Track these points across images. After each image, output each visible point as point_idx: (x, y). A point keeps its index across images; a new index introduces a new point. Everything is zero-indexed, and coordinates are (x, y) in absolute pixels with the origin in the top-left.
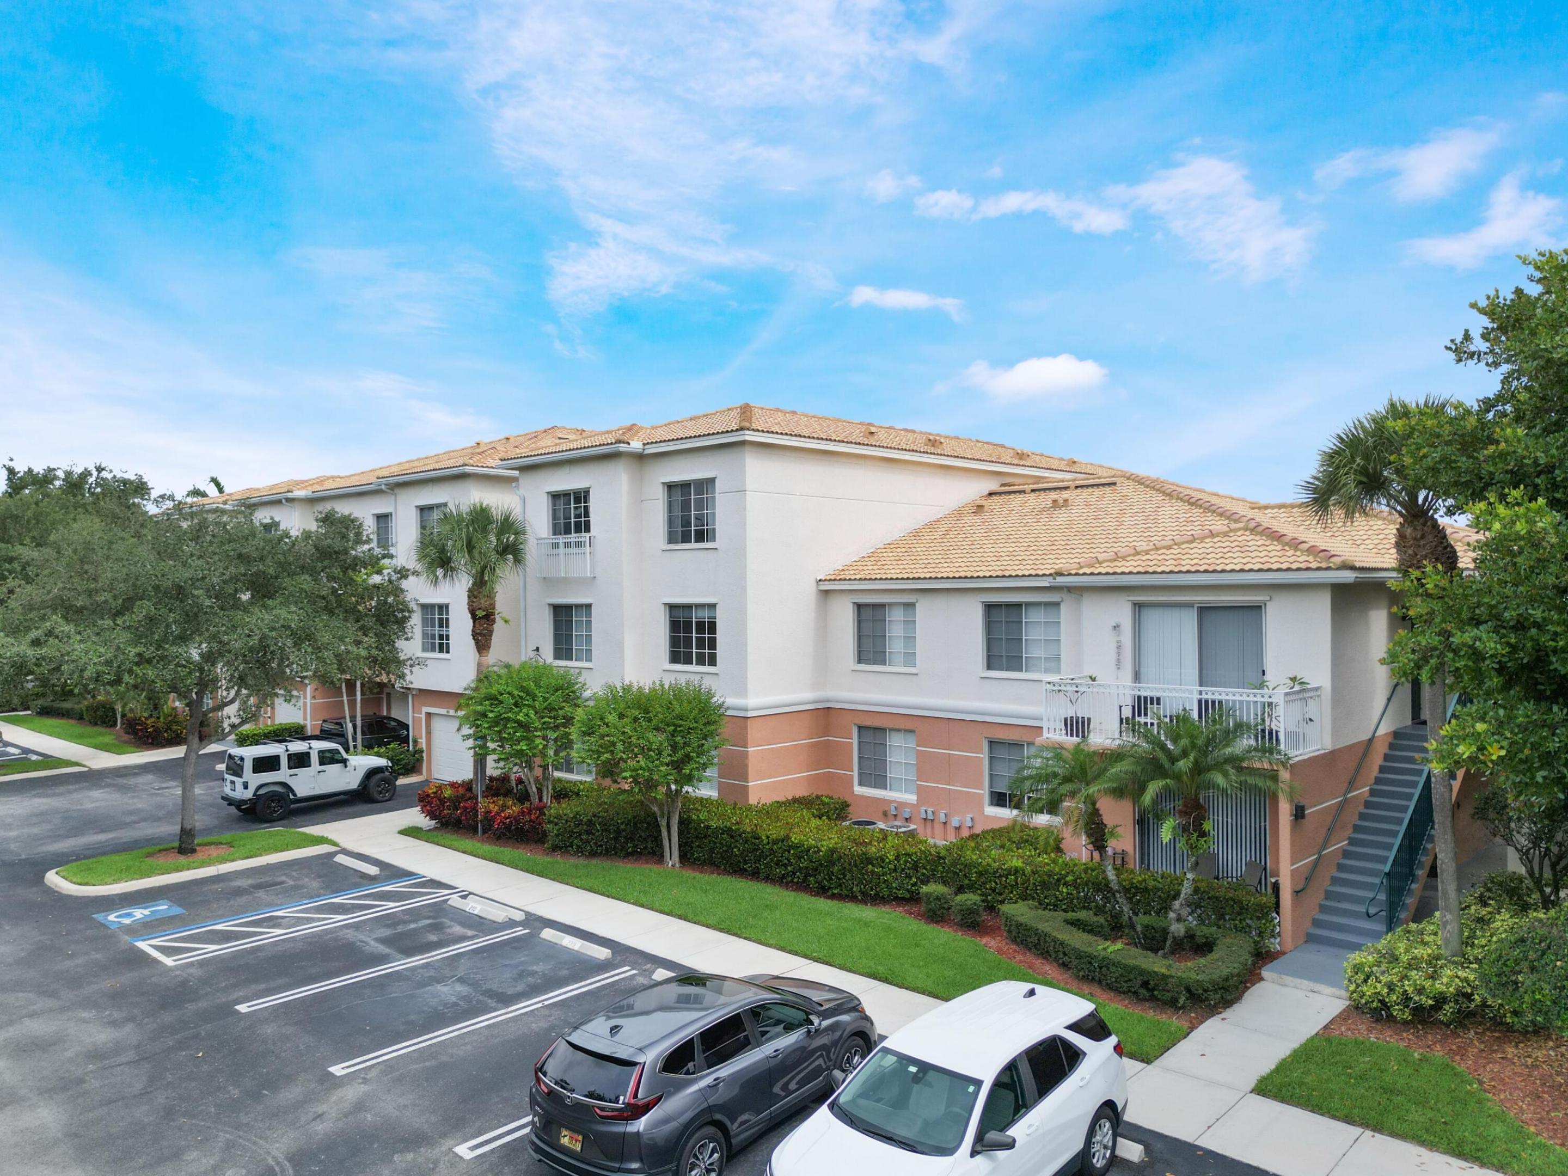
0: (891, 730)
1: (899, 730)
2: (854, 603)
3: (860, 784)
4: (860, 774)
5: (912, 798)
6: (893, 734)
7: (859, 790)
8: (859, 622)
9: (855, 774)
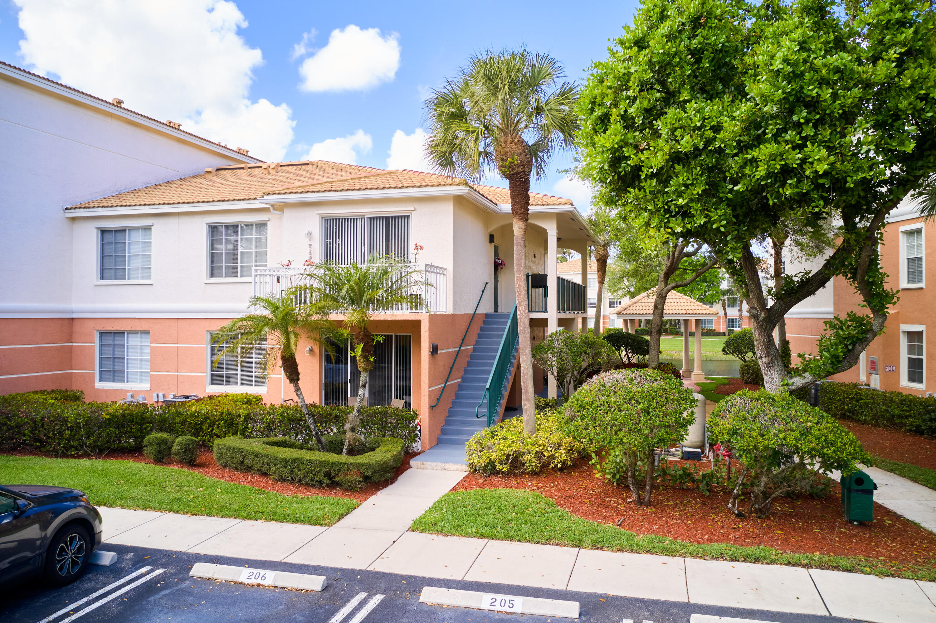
0: (129, 332)
1: (136, 332)
2: (97, 228)
3: (101, 380)
4: (101, 372)
5: (146, 386)
6: (131, 336)
7: (99, 385)
8: (103, 245)
9: (97, 372)
